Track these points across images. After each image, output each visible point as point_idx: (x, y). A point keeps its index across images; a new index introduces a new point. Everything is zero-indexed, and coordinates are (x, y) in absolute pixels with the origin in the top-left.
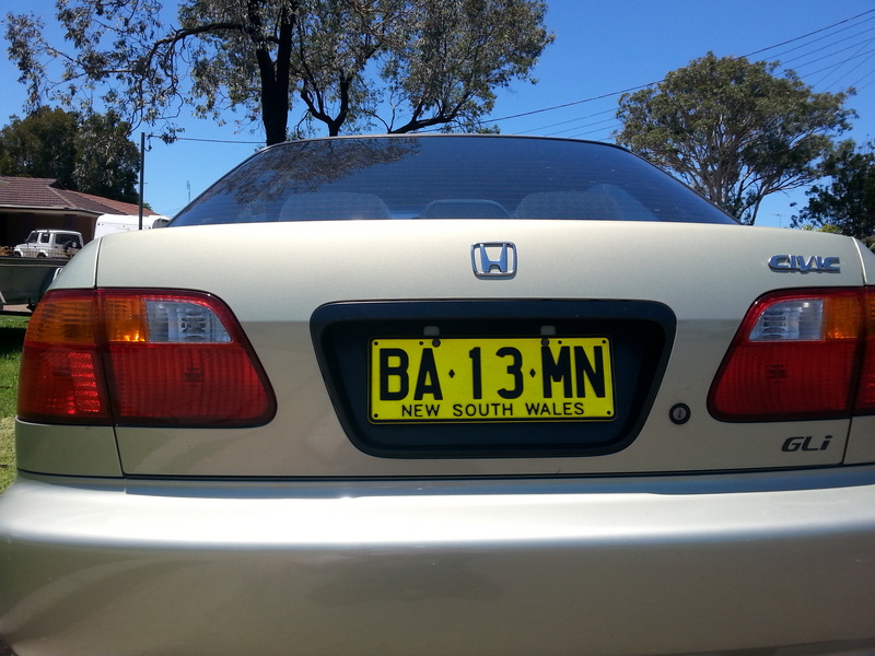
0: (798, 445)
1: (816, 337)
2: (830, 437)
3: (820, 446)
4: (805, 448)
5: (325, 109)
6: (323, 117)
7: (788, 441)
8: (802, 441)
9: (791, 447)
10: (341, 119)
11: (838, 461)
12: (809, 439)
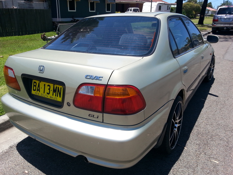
3: (96, 117)
4: (93, 117)
9: (90, 116)
11: (102, 121)
12: (94, 115)
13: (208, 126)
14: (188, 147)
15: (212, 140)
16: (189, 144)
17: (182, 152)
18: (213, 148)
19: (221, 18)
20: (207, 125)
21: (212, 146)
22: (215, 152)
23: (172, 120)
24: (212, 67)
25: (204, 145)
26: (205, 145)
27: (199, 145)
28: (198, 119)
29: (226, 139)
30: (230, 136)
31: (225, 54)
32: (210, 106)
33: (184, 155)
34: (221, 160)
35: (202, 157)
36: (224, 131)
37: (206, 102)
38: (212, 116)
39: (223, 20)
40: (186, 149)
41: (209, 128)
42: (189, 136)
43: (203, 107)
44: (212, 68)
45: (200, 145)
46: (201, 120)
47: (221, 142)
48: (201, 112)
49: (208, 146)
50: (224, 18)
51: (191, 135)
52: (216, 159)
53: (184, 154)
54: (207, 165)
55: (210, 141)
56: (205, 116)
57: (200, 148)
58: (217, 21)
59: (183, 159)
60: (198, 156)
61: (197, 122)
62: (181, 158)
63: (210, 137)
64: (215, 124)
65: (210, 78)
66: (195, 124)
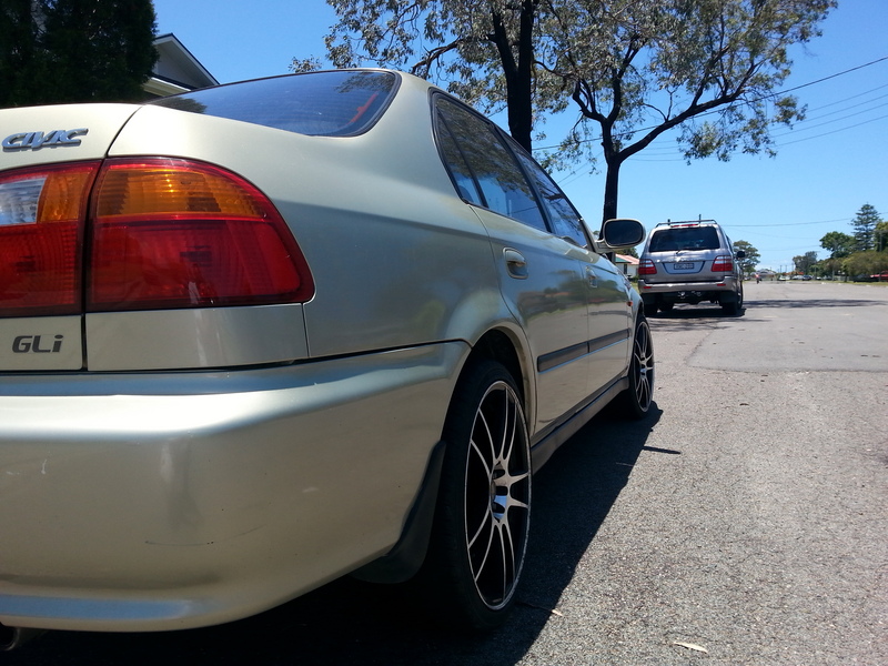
0: (28, 345)
1: (30, 220)
2: (60, 337)
3: (51, 348)
4: (36, 349)
5: (597, 108)
6: (596, 116)
7: (18, 340)
8: (31, 341)
9: (22, 347)
10: (615, 115)
11: (78, 366)
12: (37, 339)
13: (651, 535)
14: (570, 609)
15: (673, 577)
16: (572, 598)
17: (542, 628)
18: (679, 601)
19: (663, 263)
20: (644, 531)
21: (674, 594)
22: (686, 614)
23: (472, 442)
24: (644, 363)
25: (636, 596)
26: (642, 593)
27: (617, 595)
28: (607, 519)
29: (726, 569)
30: (742, 556)
31: (692, 355)
32: (652, 479)
33: (553, 635)
34: (717, 637)
35: (633, 634)
36: (717, 546)
37: (634, 470)
38: (662, 505)
39: (670, 268)
40: (559, 614)
41: (654, 539)
42: (573, 572)
43: (624, 482)
44: (643, 367)
45: (620, 597)
46: (621, 519)
47: (710, 579)
48: (619, 499)
49: (656, 597)
50: (674, 262)
51: (580, 568)
52: (694, 637)
53: (550, 633)
54: (655, 660)
55: (661, 579)
56: (634, 509)
57: (622, 606)
58: (653, 271)
59: (547, 653)
60: (613, 635)
61: (602, 527)
62: (536, 648)
63: (661, 565)
64: (675, 526)
65: (644, 406)
66: (596, 532)
